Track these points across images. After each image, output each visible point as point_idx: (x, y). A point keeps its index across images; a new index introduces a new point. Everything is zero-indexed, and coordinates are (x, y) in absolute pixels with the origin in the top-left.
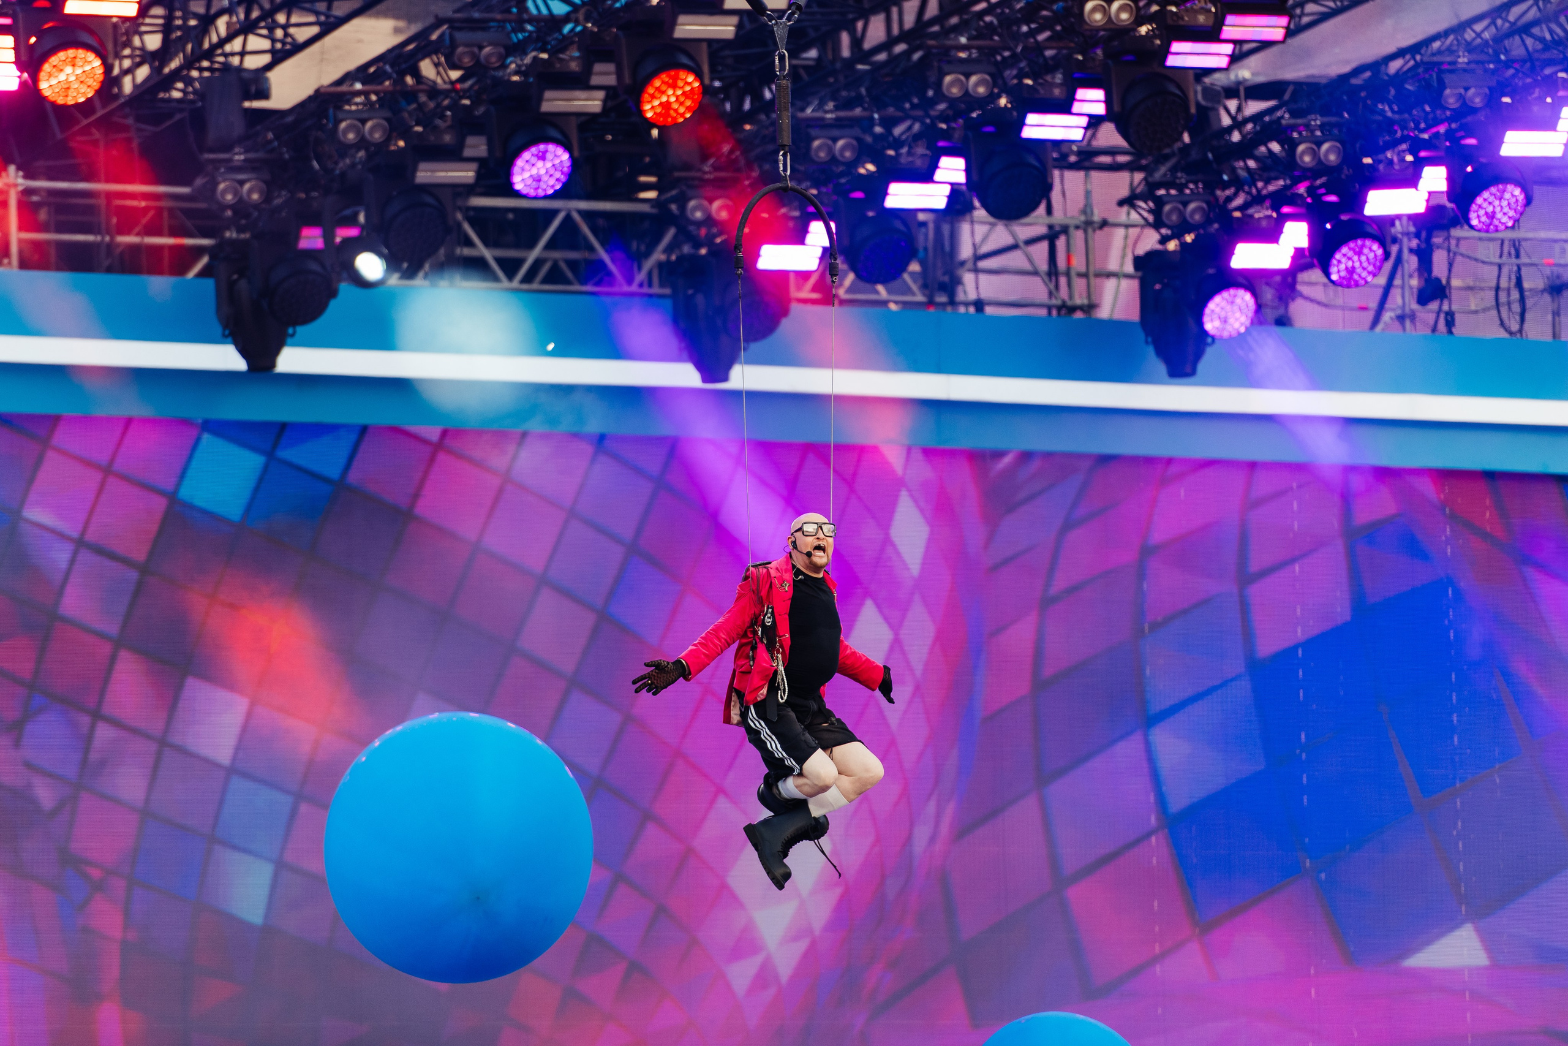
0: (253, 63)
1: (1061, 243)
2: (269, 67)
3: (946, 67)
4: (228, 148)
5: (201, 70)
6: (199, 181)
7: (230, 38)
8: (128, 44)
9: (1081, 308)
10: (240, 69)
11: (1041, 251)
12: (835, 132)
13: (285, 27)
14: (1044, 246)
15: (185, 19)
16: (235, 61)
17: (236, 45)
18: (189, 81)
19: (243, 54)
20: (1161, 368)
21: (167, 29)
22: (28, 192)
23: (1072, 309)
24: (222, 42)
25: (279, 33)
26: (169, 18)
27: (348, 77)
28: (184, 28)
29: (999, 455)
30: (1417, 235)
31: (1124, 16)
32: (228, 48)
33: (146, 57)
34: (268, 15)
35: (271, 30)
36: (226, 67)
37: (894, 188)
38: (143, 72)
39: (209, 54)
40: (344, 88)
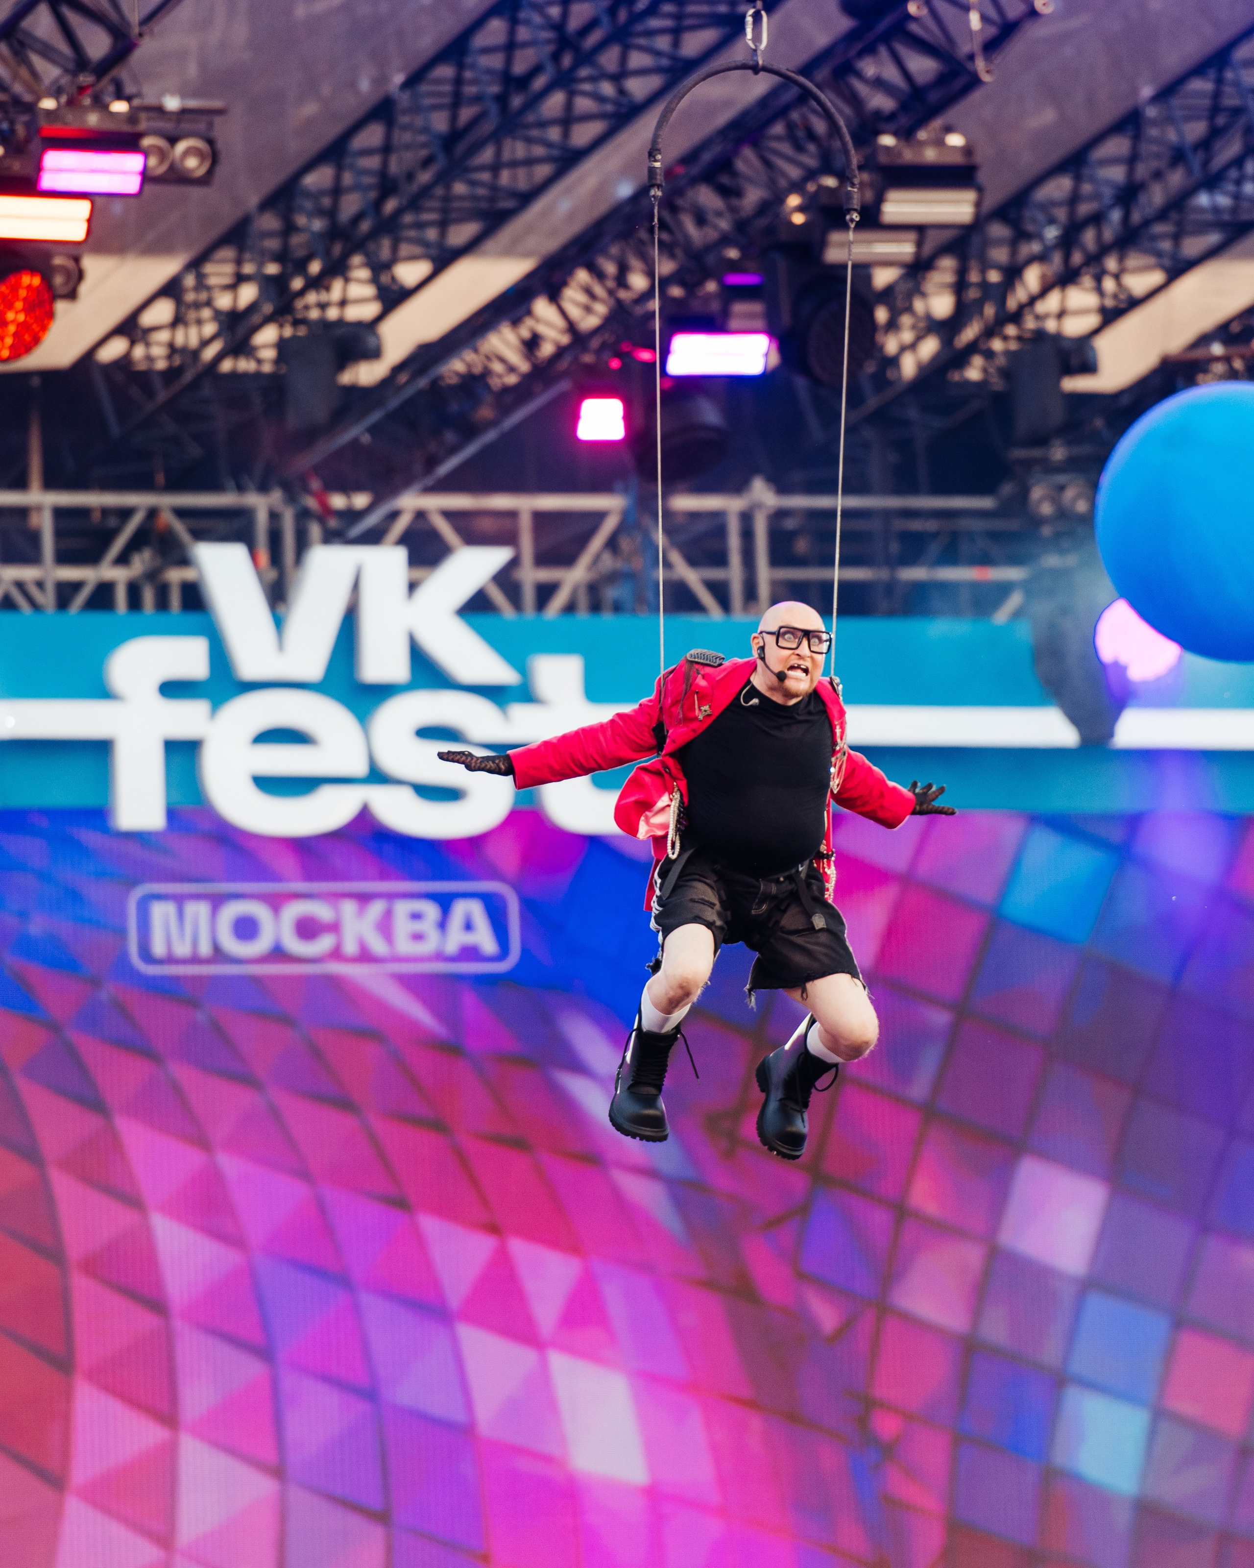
0: (1074, 327)
2: (1096, 332)
4: (1042, 440)
5: (1005, 338)
6: (1007, 489)
7: (1044, 292)
8: (909, 309)
10: (1058, 337)
13: (1117, 277)
15: (983, 272)
16: (1051, 326)
17: (1052, 302)
18: (989, 355)
19: (1061, 314)
21: (960, 287)
22: (780, 514)
24: (1033, 300)
25: (1109, 285)
26: (962, 273)
27: (1204, 340)
28: (984, 285)
32: (1041, 307)
33: (933, 326)
34: (1095, 260)
35: (1098, 279)
36: (1040, 335)
38: (930, 347)
39: (1016, 317)
40: (1199, 353)
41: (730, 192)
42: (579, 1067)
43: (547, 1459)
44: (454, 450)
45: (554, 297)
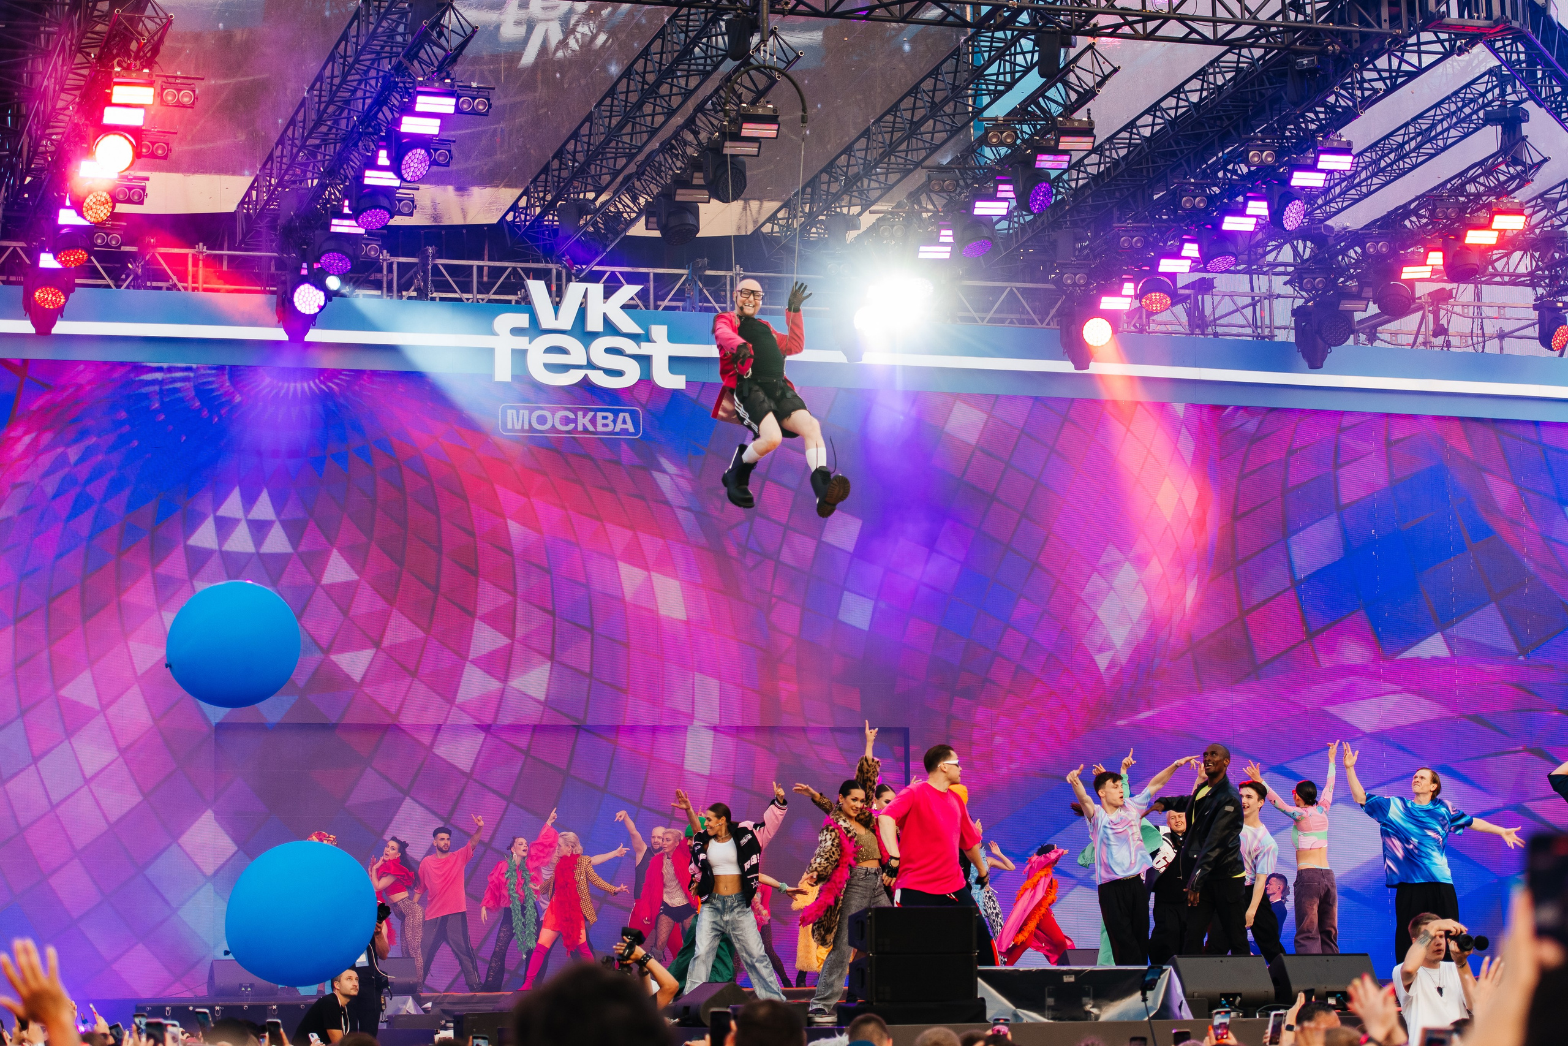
1: (1258, 307)
3: (1183, 193)
9: (1267, 337)
11: (1249, 312)
12: (1132, 234)
14: (1251, 308)
20: (1305, 364)
23: (1263, 338)
29: (1226, 407)
30: (1432, 304)
31: (1269, 159)
37: (1163, 262)
41: (696, 134)
42: (663, 471)
43: (650, 611)
44: (612, 241)
45: (639, 180)
